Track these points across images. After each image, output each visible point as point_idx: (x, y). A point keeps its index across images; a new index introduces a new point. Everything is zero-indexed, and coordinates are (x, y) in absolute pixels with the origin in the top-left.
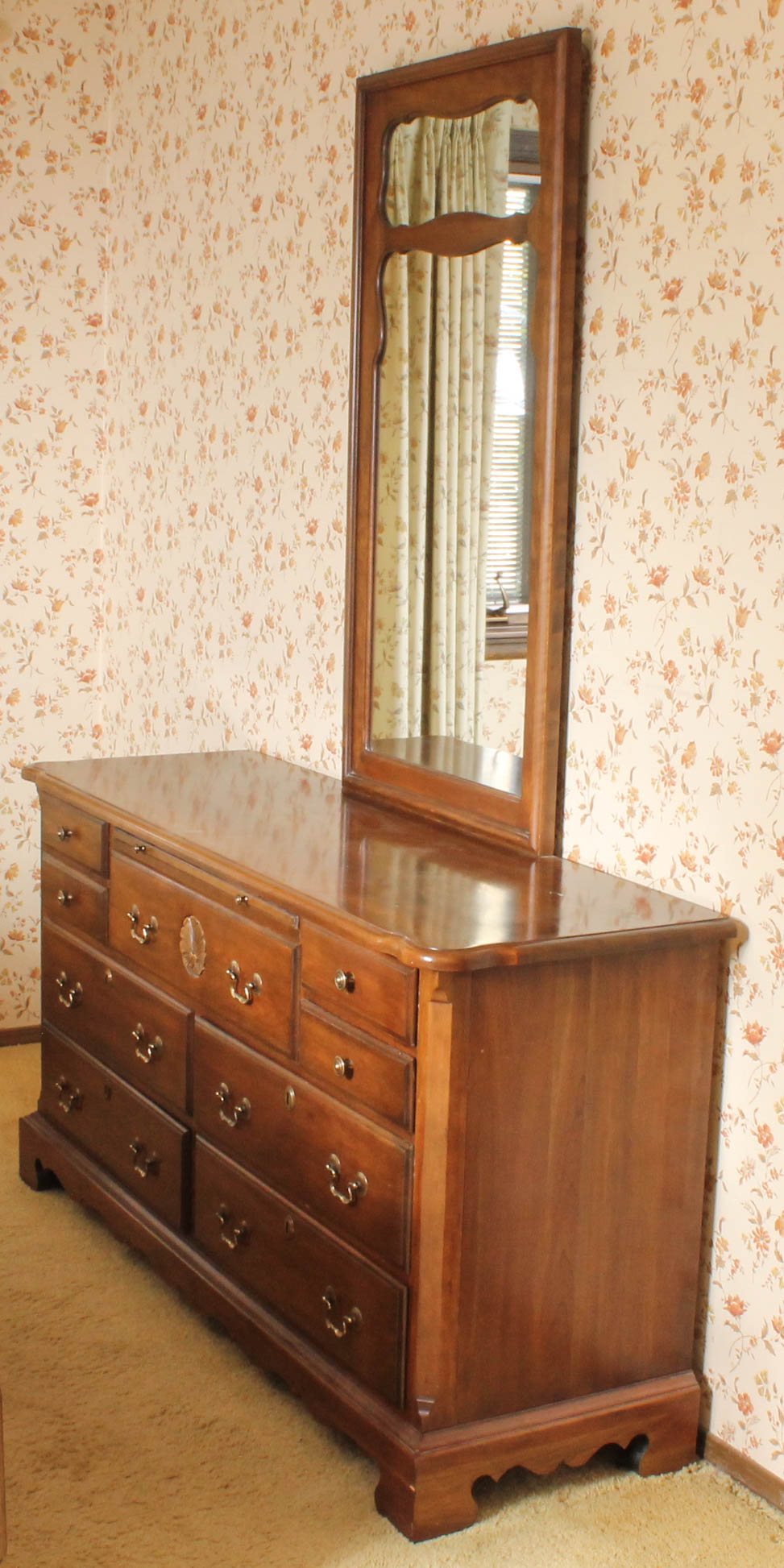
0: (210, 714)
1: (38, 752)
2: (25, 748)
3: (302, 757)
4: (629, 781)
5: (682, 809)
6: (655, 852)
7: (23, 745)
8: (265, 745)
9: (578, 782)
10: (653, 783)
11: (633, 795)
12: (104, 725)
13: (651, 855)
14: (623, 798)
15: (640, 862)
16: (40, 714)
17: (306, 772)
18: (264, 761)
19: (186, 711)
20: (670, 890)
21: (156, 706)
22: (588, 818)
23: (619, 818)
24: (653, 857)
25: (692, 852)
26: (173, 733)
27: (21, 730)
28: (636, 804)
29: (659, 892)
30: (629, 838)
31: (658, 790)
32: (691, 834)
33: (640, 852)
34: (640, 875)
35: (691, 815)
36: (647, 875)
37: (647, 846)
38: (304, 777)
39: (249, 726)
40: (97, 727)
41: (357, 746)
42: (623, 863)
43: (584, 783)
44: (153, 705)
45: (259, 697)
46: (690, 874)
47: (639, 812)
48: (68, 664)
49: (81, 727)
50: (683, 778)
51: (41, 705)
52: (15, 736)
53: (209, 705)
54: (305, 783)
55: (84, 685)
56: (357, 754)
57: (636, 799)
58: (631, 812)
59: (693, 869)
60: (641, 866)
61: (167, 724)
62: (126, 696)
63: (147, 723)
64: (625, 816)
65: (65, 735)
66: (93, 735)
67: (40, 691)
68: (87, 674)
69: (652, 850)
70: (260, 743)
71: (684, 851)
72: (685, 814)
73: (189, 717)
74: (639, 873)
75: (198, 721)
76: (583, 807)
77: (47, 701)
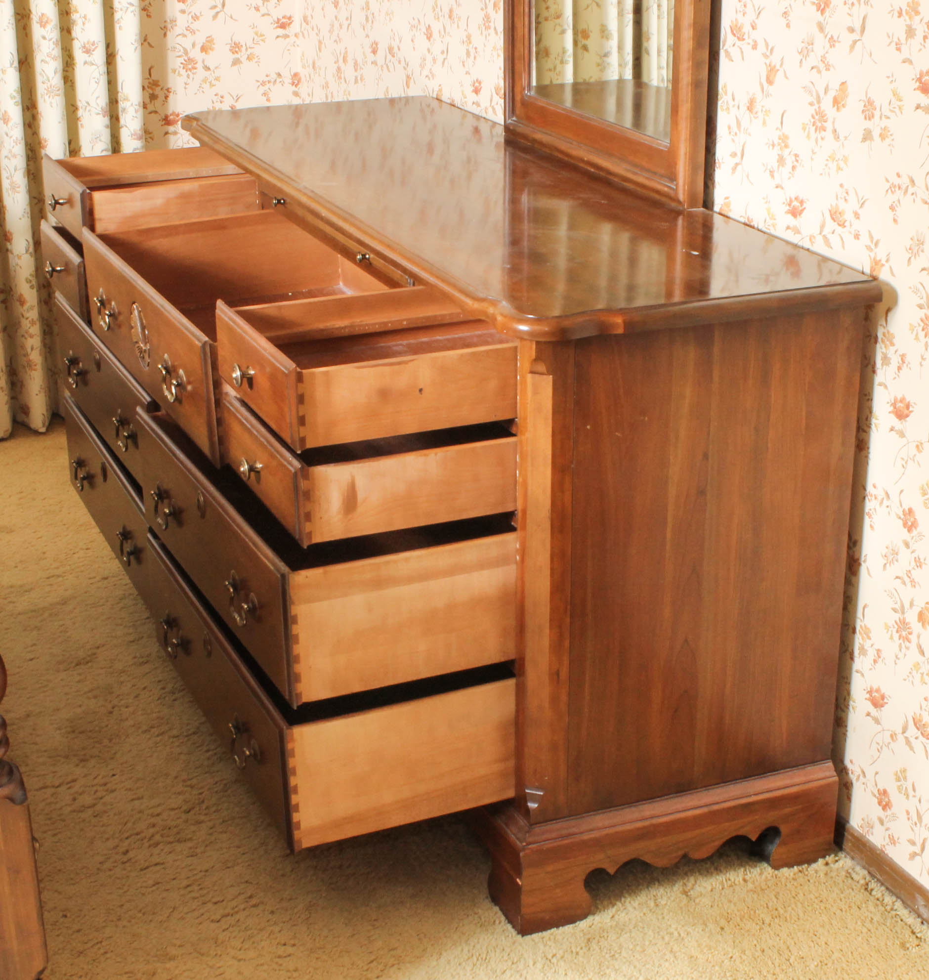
0: (392, 58)
1: (236, 101)
2: (222, 97)
3: (473, 103)
4: (780, 127)
5: (832, 158)
6: (805, 205)
7: (220, 94)
8: (440, 90)
9: (729, 128)
10: (804, 129)
11: (783, 142)
12: (303, 73)
13: (800, 208)
14: (773, 145)
15: (790, 216)
16: (236, 62)
17: (478, 117)
18: (441, 107)
19: (371, 57)
20: (819, 247)
21: (346, 52)
22: (739, 167)
23: (769, 167)
24: (802, 210)
25: (842, 206)
26: (361, 79)
27: (217, 79)
28: (786, 152)
29: (808, 250)
30: (779, 189)
31: (808, 137)
32: (841, 186)
33: (790, 205)
34: (789, 231)
35: (842, 164)
36: (797, 231)
37: (796, 199)
38: (475, 123)
39: (426, 72)
40: (296, 75)
41: (518, 89)
42: (773, 218)
43: (735, 129)
44: (343, 51)
45: (434, 40)
46: (839, 230)
47: (789, 160)
48: (263, 10)
49: (279, 75)
50: (833, 123)
51: (237, 52)
52: (212, 85)
53: (391, 50)
54: (476, 130)
55: (281, 32)
56: (518, 98)
57: (786, 146)
58: (781, 160)
59: (842, 225)
60: (790, 220)
61: (356, 70)
62: (320, 42)
63: (339, 69)
64: (775, 165)
65: (263, 84)
66: (293, 84)
67: (236, 39)
68: (284, 20)
69: (802, 202)
70: (436, 89)
71: (834, 205)
72: (835, 163)
73: (374, 63)
74: (788, 228)
75: (382, 66)
76: (734, 155)
77: (244, 49)
